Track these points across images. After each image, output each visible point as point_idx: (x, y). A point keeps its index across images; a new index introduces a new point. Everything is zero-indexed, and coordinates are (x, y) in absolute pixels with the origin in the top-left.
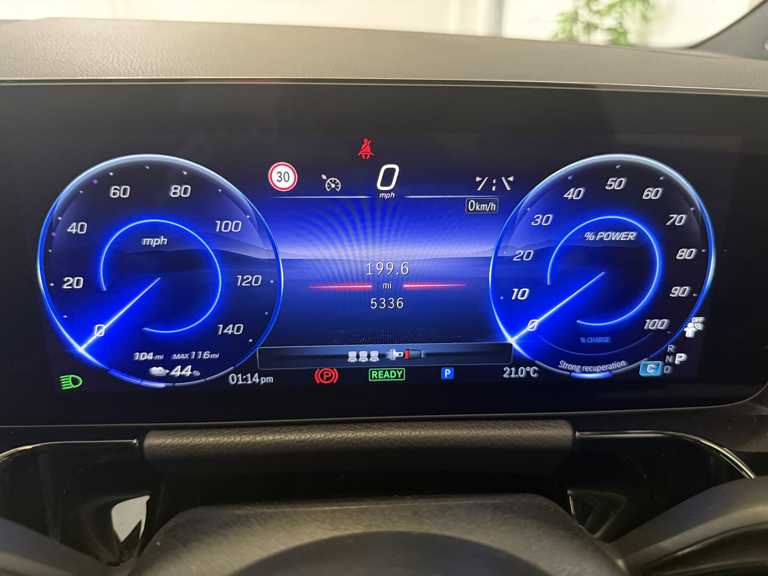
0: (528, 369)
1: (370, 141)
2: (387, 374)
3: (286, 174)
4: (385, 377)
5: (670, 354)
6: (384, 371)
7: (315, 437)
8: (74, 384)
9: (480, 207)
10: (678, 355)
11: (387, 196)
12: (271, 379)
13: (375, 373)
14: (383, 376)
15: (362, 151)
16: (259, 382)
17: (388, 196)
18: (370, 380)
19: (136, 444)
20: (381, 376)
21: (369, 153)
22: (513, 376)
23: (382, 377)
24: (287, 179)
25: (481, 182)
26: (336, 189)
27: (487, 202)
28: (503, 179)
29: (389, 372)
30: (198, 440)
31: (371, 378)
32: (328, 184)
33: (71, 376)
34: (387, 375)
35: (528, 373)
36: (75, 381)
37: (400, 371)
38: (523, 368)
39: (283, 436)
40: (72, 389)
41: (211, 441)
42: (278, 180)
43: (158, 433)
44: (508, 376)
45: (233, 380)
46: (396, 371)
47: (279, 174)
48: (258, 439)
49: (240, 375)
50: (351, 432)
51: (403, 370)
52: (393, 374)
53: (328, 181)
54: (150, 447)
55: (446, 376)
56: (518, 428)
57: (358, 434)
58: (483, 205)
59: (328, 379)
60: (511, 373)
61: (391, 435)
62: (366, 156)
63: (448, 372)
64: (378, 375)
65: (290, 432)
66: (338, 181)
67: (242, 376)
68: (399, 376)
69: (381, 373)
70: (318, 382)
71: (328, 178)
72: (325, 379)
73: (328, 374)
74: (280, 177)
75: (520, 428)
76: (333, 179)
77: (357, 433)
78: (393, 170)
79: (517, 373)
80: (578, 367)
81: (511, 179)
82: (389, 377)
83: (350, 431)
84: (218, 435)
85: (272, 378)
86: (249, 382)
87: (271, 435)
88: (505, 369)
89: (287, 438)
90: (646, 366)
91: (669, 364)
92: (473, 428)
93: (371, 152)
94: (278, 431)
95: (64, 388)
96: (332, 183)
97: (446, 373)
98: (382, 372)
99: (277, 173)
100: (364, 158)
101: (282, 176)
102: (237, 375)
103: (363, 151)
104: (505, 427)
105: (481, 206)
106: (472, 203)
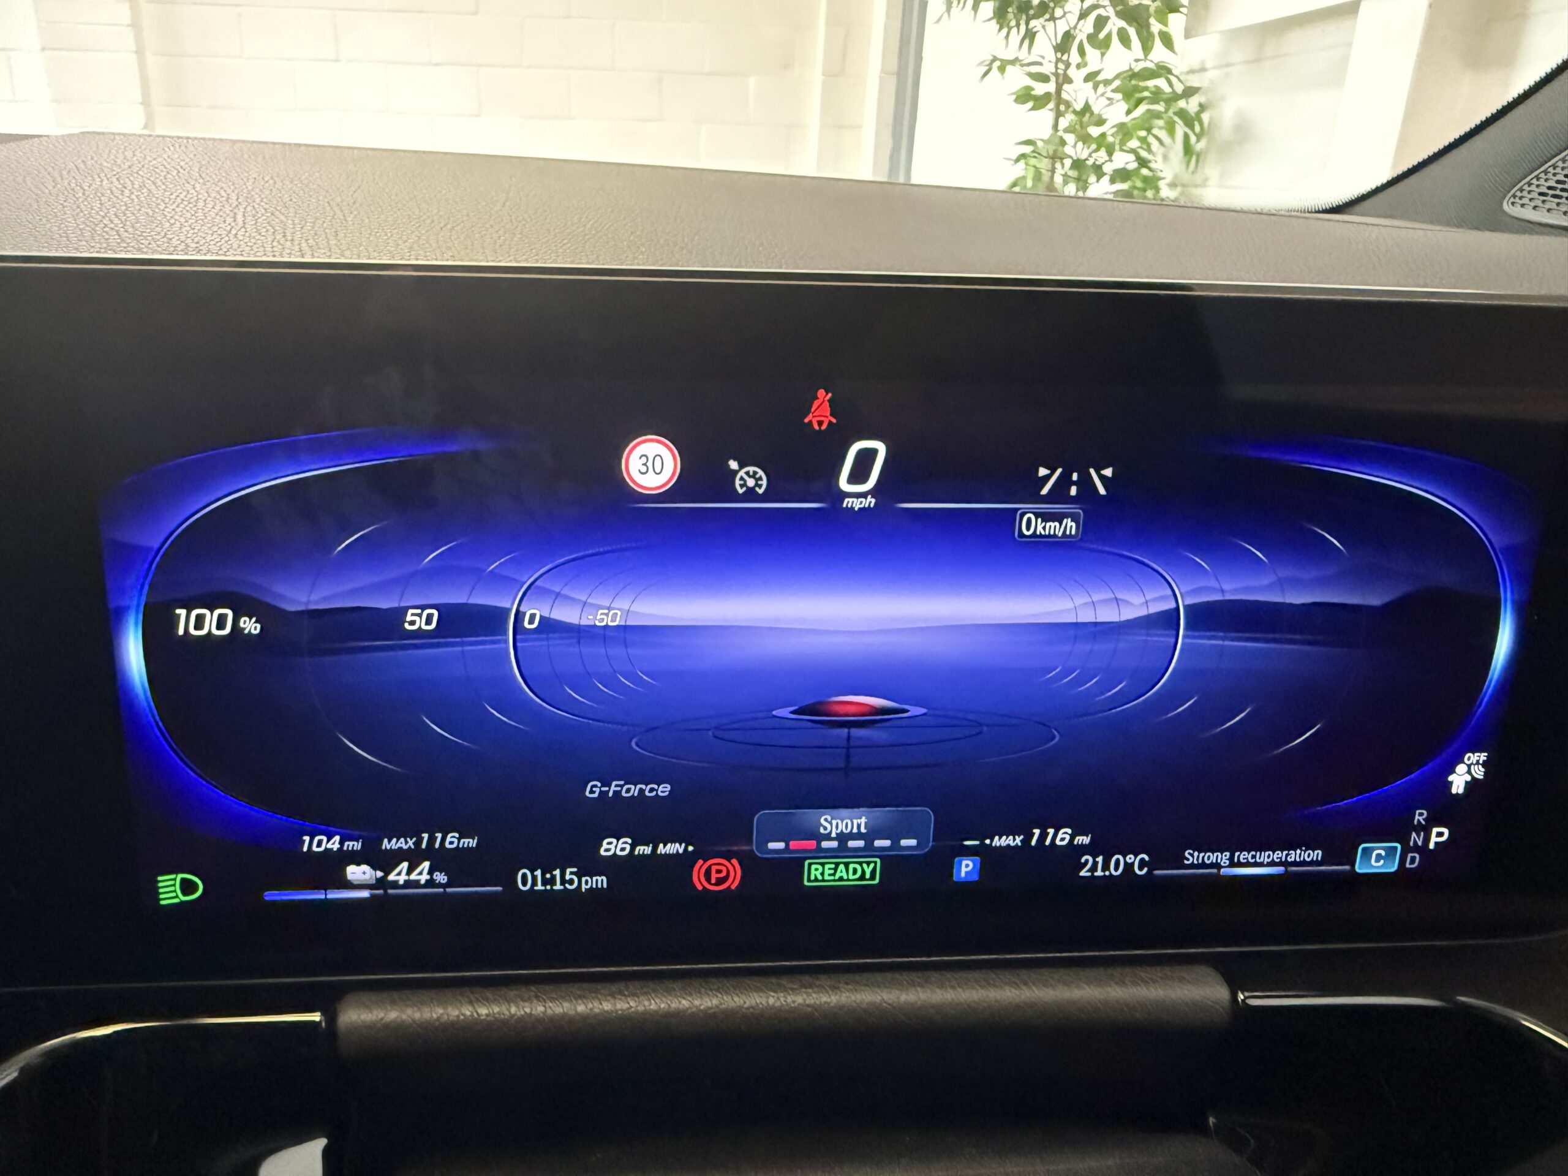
0: (1130, 858)
1: (830, 395)
2: (841, 871)
3: (658, 459)
4: (837, 877)
5: (1419, 828)
6: (837, 865)
7: (701, 1005)
8: (185, 893)
9: (1044, 528)
10: (1435, 830)
11: (857, 504)
12: (602, 880)
13: (816, 870)
14: (834, 875)
16: (579, 887)
17: (861, 503)
18: (806, 883)
19: (320, 1022)
20: (830, 875)
21: (827, 417)
22: (1099, 873)
23: (832, 878)
24: (658, 469)
25: (1049, 477)
26: (757, 489)
27: (1059, 518)
28: (1092, 471)
29: (847, 865)
30: (456, 1013)
31: (809, 880)
32: (742, 479)
33: (180, 876)
34: (841, 875)
35: (1129, 867)
36: (187, 887)
37: (868, 863)
38: (1120, 857)
39: (632, 1004)
40: (182, 903)
41: (483, 1015)
42: (639, 471)
43: (365, 997)
44: (1089, 874)
45: (524, 883)
46: (860, 864)
47: (644, 460)
48: (581, 1008)
49: (538, 873)
50: (773, 996)
51: (875, 863)
52: (855, 871)
53: (742, 473)
54: (353, 1029)
55: (963, 874)
56: (1117, 983)
57: (789, 1000)
58: (1051, 523)
59: (720, 881)
60: (1094, 868)
61: (857, 1000)
62: (820, 423)
63: (967, 866)
64: (822, 874)
65: (646, 993)
66: (761, 473)
67: (543, 875)
68: (868, 876)
69: (830, 869)
70: (700, 888)
71: (741, 467)
72: (713, 881)
73: (719, 871)
74: (645, 464)
75: (1122, 983)
76: (751, 469)
77: (786, 997)
78: (873, 452)
79: (1106, 867)
80: (1226, 856)
81: (1108, 472)
82: (845, 877)
83: (772, 994)
84: (496, 1001)
85: (604, 878)
86: (558, 887)
87: (606, 1000)
88: (1083, 860)
89: (641, 1008)
90: (1367, 852)
91: (1416, 849)
92: (1026, 984)
93: (831, 415)
94: (621, 993)
95: (163, 903)
96: (750, 476)
97: (964, 870)
98: (833, 866)
99: (640, 458)
100: (816, 427)
101: (650, 464)
102: (532, 872)
103: (814, 414)
104: (1091, 981)
105: (1048, 525)
106: (1029, 520)
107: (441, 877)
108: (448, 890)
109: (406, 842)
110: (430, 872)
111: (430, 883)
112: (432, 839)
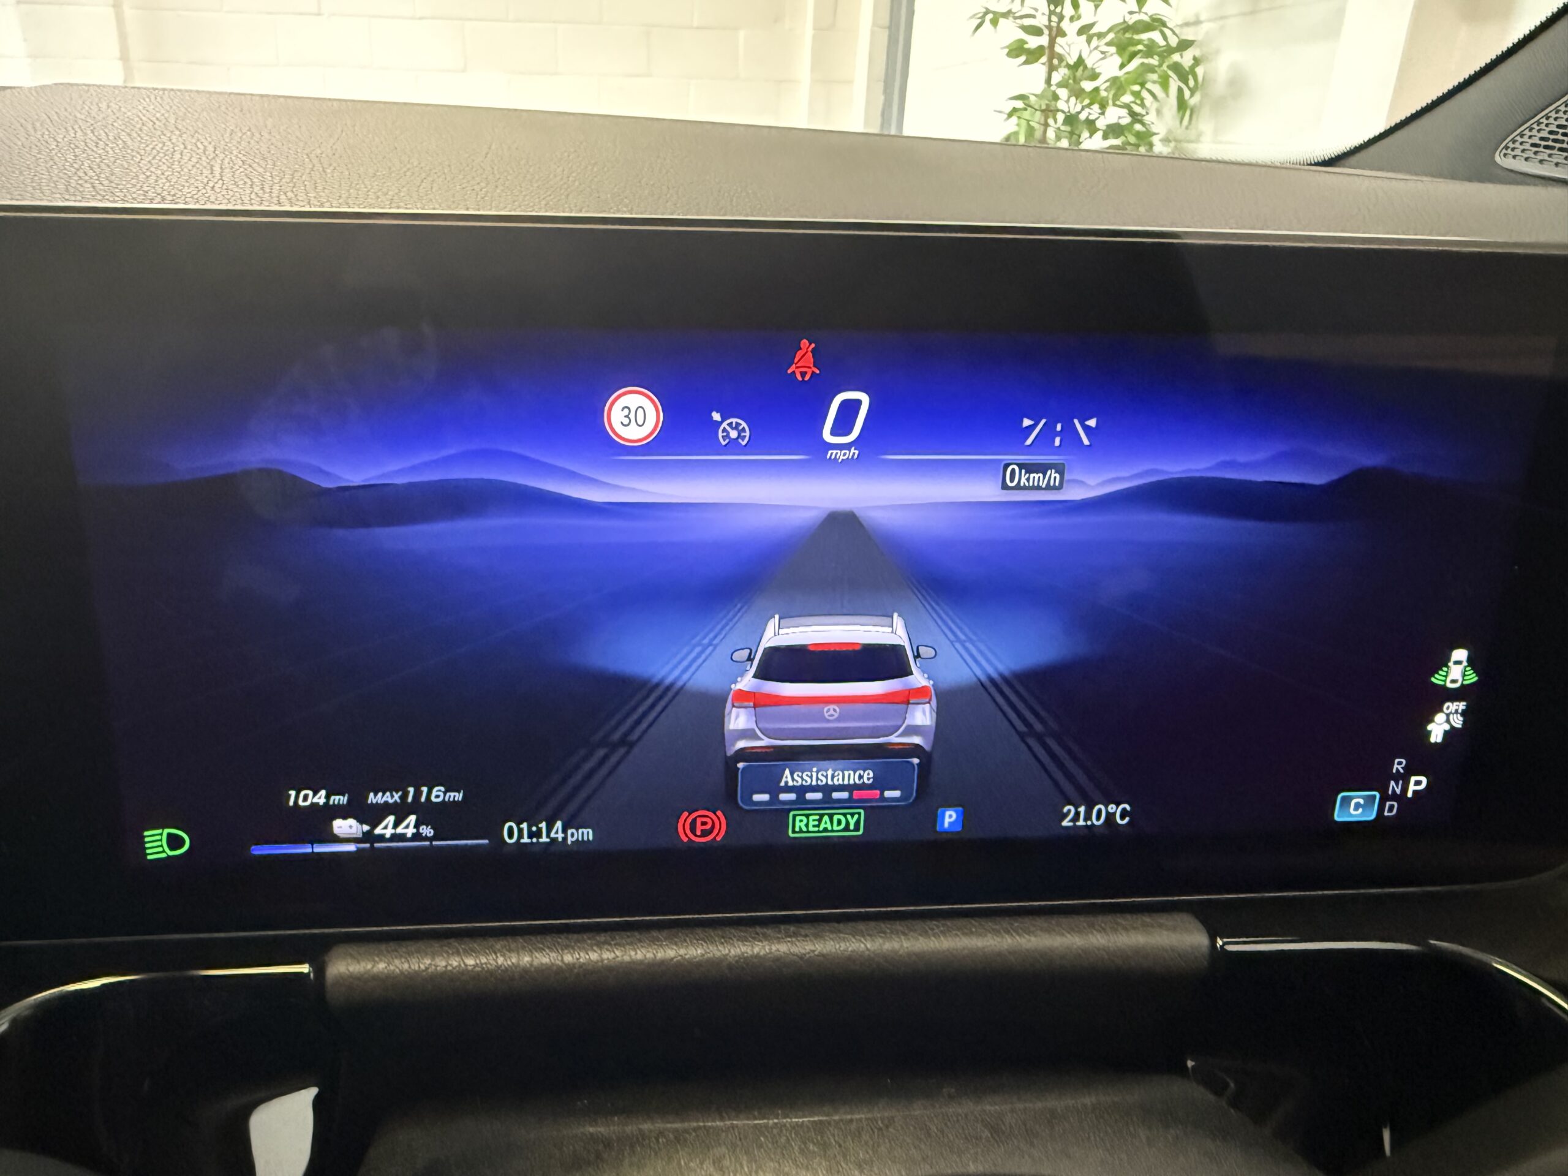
0: (1112, 808)
1: (813, 345)
2: (826, 822)
3: (640, 411)
4: (821, 828)
5: (1397, 777)
6: (822, 816)
7: (686, 954)
8: (172, 848)
9: (1028, 479)
10: (1413, 779)
11: (841, 455)
12: (588, 833)
13: (801, 821)
14: (818, 826)
15: (796, 364)
16: (565, 839)
17: (844, 454)
18: (791, 834)
19: (308, 974)
20: (814, 826)
21: (810, 368)
22: (1081, 823)
23: (816, 829)
24: (640, 422)
26: (740, 440)
27: (1042, 469)
28: (1076, 421)
29: (831, 816)
30: (444, 963)
31: (794, 832)
32: (724, 430)
33: (167, 831)
34: (825, 826)
35: (1110, 816)
36: (174, 842)
37: (852, 815)
38: (1101, 807)
39: (618, 953)
41: (470, 966)
42: (622, 423)
43: (353, 949)
44: (1071, 824)
45: (511, 836)
46: (845, 815)
47: (626, 411)
48: (568, 958)
49: (524, 826)
50: (758, 945)
51: (859, 814)
52: (839, 822)
53: (725, 425)
54: (341, 980)
55: (946, 825)
56: (1098, 931)
57: (774, 948)
58: (1035, 475)
59: (705, 833)
60: (1076, 818)
61: (842, 949)
62: (803, 374)
63: (950, 816)
64: (807, 825)
65: (631, 944)
66: (744, 424)
67: (529, 827)
68: (852, 827)
69: (814, 820)
70: (685, 840)
72: (698, 833)
73: (704, 823)
74: (627, 416)
75: (1103, 930)
76: (734, 420)
77: (770, 946)
78: (858, 403)
79: (1088, 817)
81: (1092, 423)
82: (830, 828)
83: (757, 943)
84: (483, 952)
85: (590, 831)
86: (544, 839)
87: (593, 950)
88: (1065, 810)
89: (627, 958)
90: (1346, 801)
91: (1394, 797)
92: (1008, 932)
93: (814, 366)
94: (607, 943)
95: (149, 857)
96: (733, 429)
97: (947, 821)
98: (817, 817)
99: (622, 410)
100: (800, 378)
101: (632, 416)
102: (518, 824)
104: (1073, 930)
105: (1032, 476)
106: (1013, 471)
107: (427, 831)
108: (434, 843)
109: (392, 796)
110: (417, 826)
111: (417, 836)
112: (418, 794)
